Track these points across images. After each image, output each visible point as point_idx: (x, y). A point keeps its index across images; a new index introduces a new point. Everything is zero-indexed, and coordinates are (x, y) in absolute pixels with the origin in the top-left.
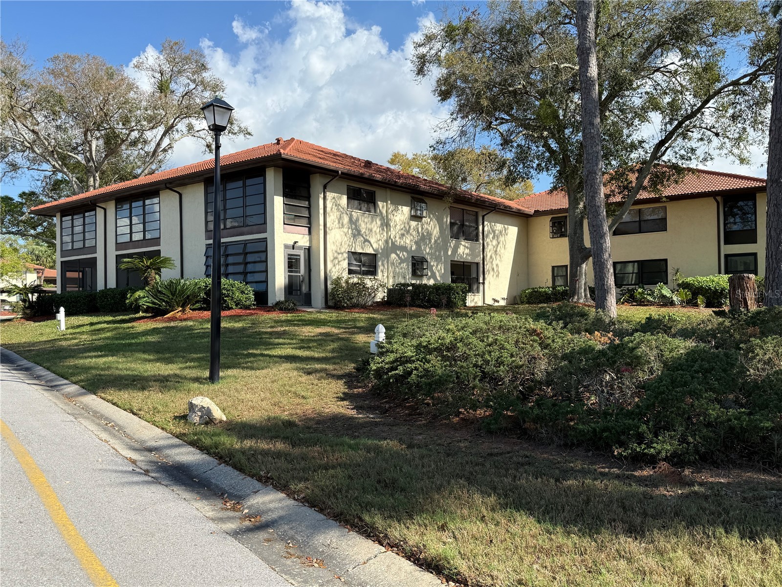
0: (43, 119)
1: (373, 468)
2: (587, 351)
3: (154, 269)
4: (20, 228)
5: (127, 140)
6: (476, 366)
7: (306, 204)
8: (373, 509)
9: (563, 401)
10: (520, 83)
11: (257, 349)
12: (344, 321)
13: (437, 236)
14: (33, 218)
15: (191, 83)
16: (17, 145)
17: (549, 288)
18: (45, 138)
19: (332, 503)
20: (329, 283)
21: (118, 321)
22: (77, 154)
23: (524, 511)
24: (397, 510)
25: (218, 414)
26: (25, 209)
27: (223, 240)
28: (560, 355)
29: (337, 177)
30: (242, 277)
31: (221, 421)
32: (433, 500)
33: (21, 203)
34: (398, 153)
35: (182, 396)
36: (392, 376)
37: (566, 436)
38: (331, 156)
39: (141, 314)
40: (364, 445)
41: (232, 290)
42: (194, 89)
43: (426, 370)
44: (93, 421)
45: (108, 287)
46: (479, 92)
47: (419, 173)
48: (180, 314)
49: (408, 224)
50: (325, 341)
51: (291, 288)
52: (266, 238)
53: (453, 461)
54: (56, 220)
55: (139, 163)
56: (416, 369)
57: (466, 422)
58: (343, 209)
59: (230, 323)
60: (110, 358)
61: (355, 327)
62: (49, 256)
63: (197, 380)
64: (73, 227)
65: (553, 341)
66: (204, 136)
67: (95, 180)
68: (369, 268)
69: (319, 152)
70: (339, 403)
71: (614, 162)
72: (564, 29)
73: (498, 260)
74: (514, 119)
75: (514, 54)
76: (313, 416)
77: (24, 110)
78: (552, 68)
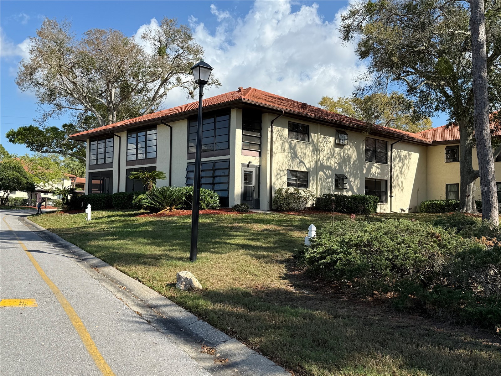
0: (80, 74)
1: (309, 330)
2: (476, 251)
3: (152, 180)
4: (62, 149)
5: (135, 89)
6: (387, 259)
7: (258, 135)
8: (310, 360)
9: (455, 288)
10: (423, 45)
11: (221, 239)
12: (284, 221)
13: (355, 159)
14: (70, 142)
15: (180, 49)
16: (62, 92)
17: (443, 201)
18: (81, 87)
19: (280, 354)
20: (273, 192)
21: (127, 215)
22: (102, 98)
23: (425, 370)
24: (328, 363)
25: (197, 284)
26: (66, 136)
27: (202, 160)
28: (454, 254)
29: (282, 115)
30: (211, 186)
31: (199, 289)
32: (355, 358)
33: (63, 132)
34: (327, 97)
35: (172, 270)
36: (322, 264)
37: (458, 316)
38: (277, 100)
39: (142, 211)
40: (301, 313)
41: (204, 196)
42: (182, 53)
43: (348, 260)
44: (111, 285)
45: (120, 191)
46: (392, 52)
47: (342, 112)
48: (168, 211)
49: (333, 149)
50: (270, 235)
51: (245, 195)
52: (229, 159)
53: (369, 330)
54: (86, 144)
55: (143, 105)
56: (340, 259)
57: (379, 301)
58: (285, 138)
59: (202, 219)
60: (122, 241)
61: (292, 226)
62: (80, 168)
63: (181, 259)
64: (97, 149)
65: (449, 242)
66: (188, 87)
67: (113, 117)
68: (303, 182)
69: (269, 97)
70: (281, 281)
71: (497, 105)
72: (458, 4)
73: (402, 178)
74: (417, 72)
75: (418, 24)
76: (263, 289)
77: (67, 68)
78: (449, 34)
